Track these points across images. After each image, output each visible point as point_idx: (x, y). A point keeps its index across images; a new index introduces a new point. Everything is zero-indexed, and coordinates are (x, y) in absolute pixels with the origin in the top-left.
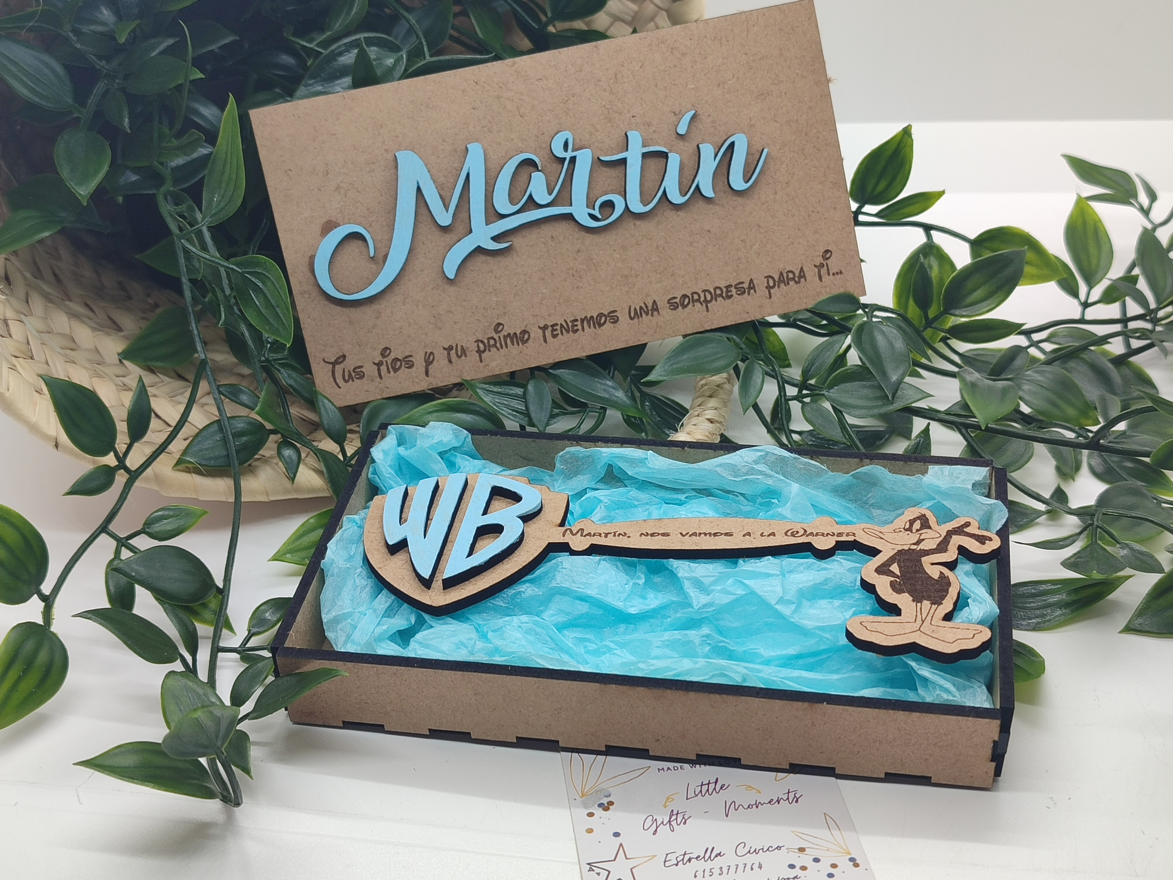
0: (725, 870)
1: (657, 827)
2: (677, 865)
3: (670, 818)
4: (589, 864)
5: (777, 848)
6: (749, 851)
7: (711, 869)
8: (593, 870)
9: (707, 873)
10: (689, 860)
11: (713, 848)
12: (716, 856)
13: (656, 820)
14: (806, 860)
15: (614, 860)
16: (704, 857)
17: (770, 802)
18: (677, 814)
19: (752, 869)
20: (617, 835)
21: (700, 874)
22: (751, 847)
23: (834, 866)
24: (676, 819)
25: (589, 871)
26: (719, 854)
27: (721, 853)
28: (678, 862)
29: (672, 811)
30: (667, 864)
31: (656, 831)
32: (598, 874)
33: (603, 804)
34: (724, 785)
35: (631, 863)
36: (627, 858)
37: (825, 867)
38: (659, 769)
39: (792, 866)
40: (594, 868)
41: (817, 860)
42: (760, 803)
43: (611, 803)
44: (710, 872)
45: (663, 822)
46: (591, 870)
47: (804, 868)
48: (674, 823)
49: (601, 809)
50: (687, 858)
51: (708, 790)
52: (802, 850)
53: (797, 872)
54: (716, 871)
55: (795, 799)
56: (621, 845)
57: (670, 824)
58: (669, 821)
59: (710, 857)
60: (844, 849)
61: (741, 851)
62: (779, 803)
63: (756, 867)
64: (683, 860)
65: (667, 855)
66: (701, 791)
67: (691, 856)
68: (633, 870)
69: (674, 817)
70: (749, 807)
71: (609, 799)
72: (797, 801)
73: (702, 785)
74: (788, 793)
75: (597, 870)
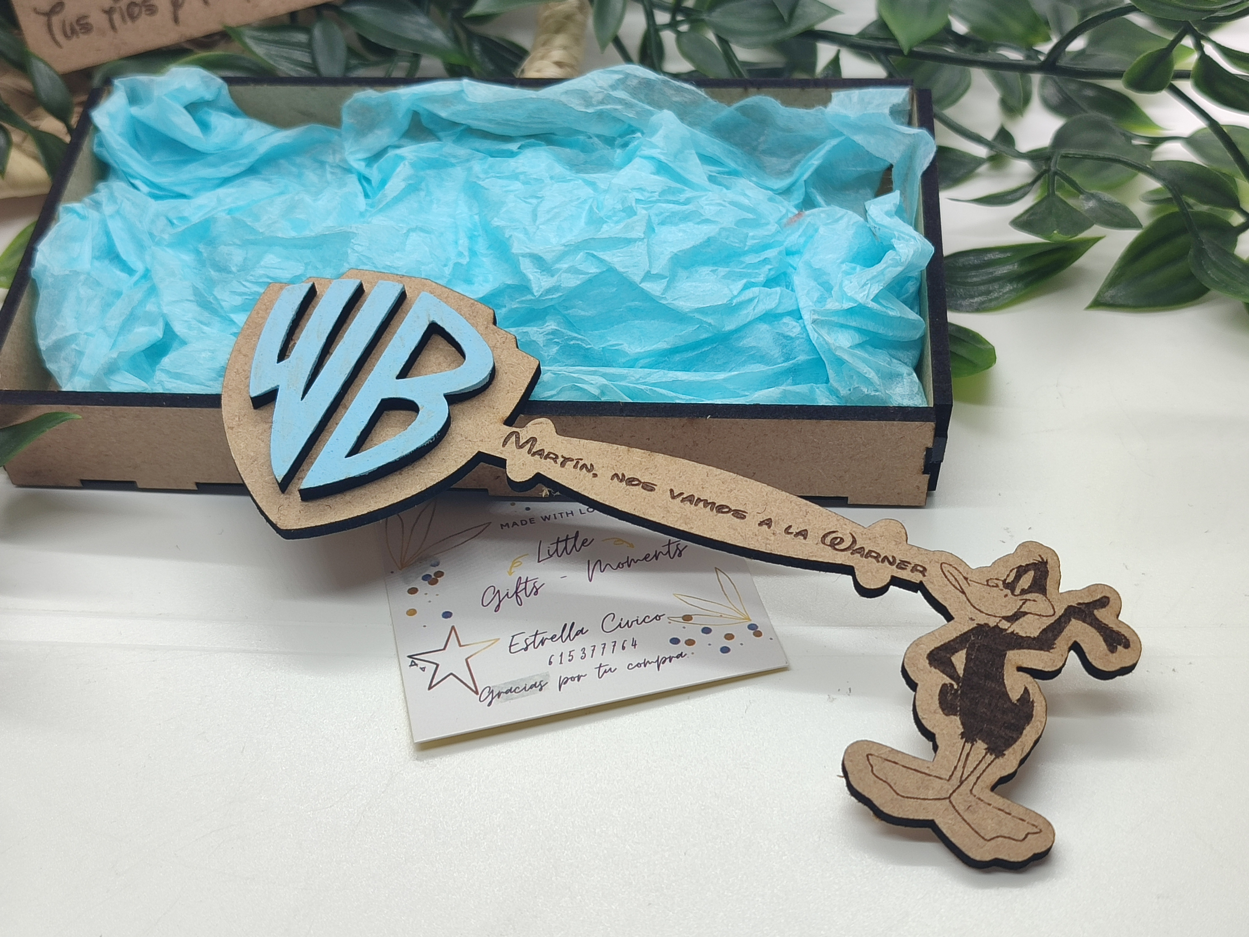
0: (588, 652)
1: (500, 602)
2: (526, 649)
3: (517, 589)
4: (410, 657)
5: (656, 618)
6: (620, 625)
7: (570, 652)
8: (416, 665)
9: (566, 657)
10: (542, 642)
11: (573, 624)
12: (577, 634)
13: (498, 591)
14: (693, 631)
15: (444, 649)
16: (561, 636)
17: (645, 558)
18: (526, 583)
19: (623, 648)
20: (447, 615)
21: (556, 660)
22: (622, 620)
23: (729, 637)
24: (525, 588)
25: (411, 665)
26: (581, 631)
27: (583, 629)
28: (527, 646)
29: (520, 578)
30: (513, 649)
31: (499, 605)
32: (423, 669)
33: (430, 576)
34: (587, 539)
35: (466, 652)
36: (460, 646)
37: (717, 639)
38: (502, 525)
39: (675, 641)
40: (416, 661)
41: (706, 631)
42: (633, 560)
43: (440, 574)
44: (570, 656)
45: (507, 594)
46: (413, 664)
47: (690, 642)
48: (522, 594)
49: (426, 582)
50: (539, 638)
51: (566, 548)
52: (687, 618)
53: (682, 647)
54: (577, 654)
55: (678, 551)
56: (453, 628)
57: (517, 596)
58: (516, 592)
59: (569, 635)
60: (741, 613)
61: (610, 625)
62: (657, 559)
63: (628, 645)
64: (534, 642)
65: (513, 637)
66: (557, 550)
67: (545, 636)
68: (469, 660)
69: (522, 586)
70: (618, 566)
71: (436, 569)
72: (680, 555)
73: (558, 542)
74: (669, 544)
75: (421, 664)
